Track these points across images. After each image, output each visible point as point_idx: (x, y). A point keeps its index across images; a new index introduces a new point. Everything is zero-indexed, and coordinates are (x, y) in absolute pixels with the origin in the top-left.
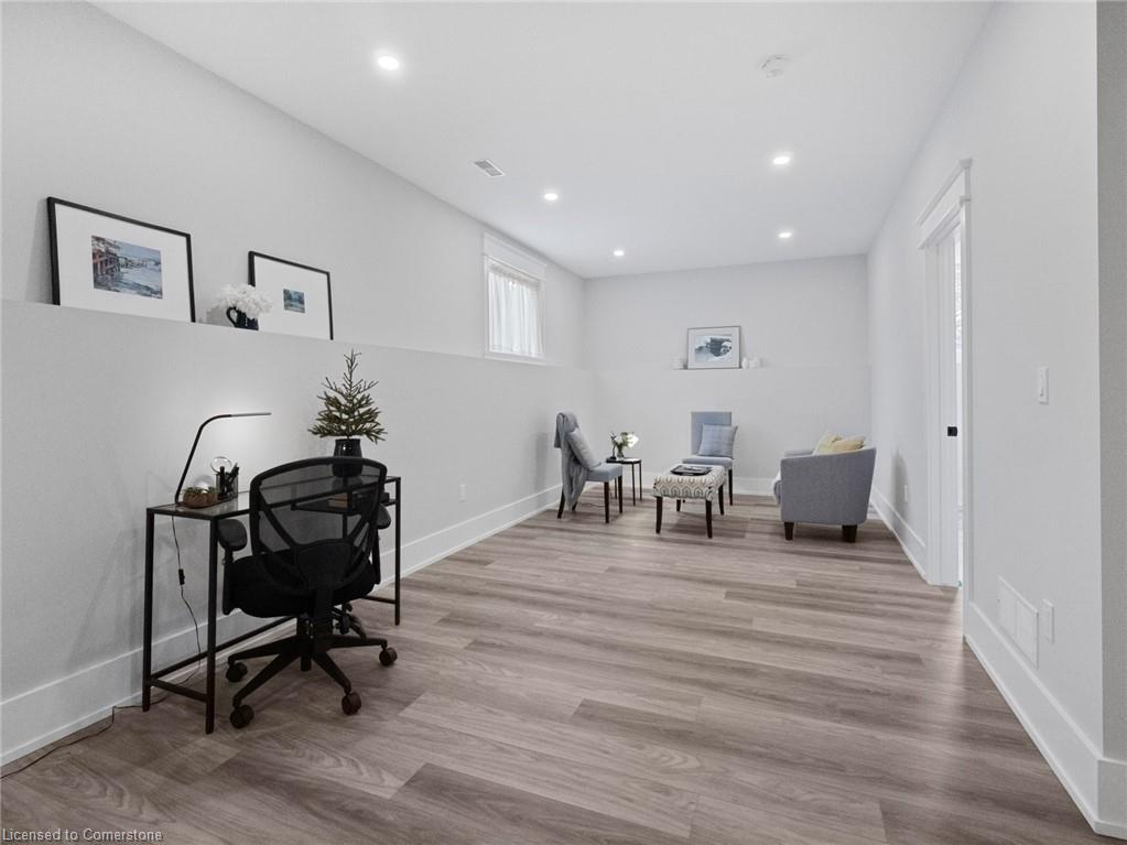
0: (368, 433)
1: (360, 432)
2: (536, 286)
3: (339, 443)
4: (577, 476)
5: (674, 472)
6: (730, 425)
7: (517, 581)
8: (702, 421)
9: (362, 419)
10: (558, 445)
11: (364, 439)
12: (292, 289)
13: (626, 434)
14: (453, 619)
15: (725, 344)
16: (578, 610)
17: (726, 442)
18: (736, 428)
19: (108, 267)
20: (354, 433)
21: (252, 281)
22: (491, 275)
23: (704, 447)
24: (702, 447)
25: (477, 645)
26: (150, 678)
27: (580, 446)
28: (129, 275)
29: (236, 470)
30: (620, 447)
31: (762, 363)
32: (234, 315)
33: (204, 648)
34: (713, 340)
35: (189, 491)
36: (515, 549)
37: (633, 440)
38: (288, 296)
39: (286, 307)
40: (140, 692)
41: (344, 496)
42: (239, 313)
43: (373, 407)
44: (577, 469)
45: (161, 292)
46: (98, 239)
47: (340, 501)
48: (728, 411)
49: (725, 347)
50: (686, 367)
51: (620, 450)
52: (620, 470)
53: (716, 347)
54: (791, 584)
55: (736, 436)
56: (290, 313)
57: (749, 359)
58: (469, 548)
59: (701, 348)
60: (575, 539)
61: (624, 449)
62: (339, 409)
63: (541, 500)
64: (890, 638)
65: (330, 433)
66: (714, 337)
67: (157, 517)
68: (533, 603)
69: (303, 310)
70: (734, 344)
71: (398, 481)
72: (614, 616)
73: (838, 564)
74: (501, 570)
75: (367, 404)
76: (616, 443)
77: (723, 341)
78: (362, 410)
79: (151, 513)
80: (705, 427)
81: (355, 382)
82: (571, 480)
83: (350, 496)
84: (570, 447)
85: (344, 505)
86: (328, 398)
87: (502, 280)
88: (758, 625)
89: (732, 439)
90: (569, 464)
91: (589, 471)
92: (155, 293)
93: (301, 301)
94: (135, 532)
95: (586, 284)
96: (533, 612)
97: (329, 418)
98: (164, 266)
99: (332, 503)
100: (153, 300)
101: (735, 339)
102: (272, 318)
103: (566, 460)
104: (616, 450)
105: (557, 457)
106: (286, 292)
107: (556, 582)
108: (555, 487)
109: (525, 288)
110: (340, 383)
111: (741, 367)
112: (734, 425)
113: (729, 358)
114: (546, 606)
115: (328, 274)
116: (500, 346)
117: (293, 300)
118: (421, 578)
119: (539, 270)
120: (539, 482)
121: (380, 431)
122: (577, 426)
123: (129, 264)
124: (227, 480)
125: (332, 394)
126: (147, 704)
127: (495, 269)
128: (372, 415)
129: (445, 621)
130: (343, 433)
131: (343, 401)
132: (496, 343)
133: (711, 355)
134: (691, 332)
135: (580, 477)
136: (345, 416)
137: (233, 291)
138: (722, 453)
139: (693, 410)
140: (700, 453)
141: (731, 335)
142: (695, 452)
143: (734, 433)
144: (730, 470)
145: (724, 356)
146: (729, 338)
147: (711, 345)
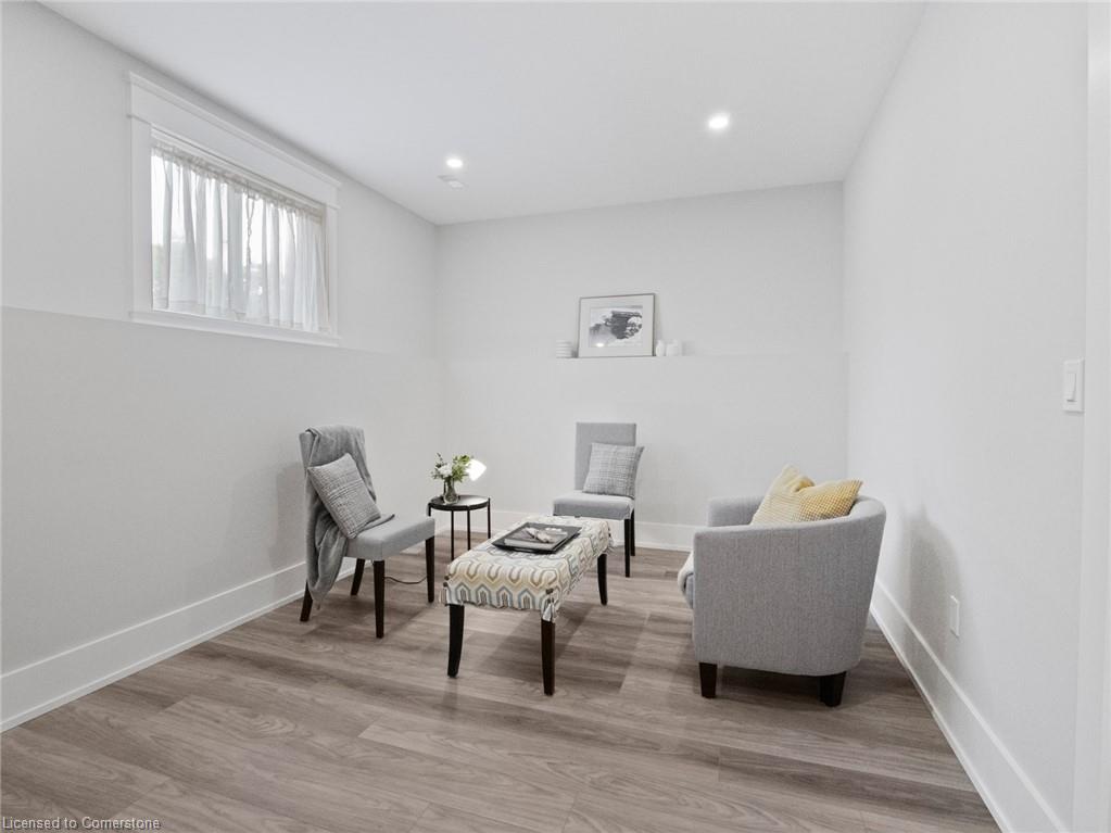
4: (327, 549)
5: (500, 546)
6: (634, 444)
8: (589, 436)
13: (464, 459)
15: (632, 320)
17: (624, 471)
18: (642, 450)
23: (591, 480)
24: (588, 479)
30: (450, 481)
31: (685, 350)
34: (616, 316)
37: (475, 470)
44: (329, 535)
48: (631, 422)
49: (633, 325)
50: (575, 355)
51: (451, 487)
53: (620, 325)
55: (641, 463)
57: (665, 343)
59: (597, 328)
66: (616, 310)
70: (645, 321)
76: (442, 475)
77: (628, 316)
80: (595, 447)
89: (634, 467)
91: (348, 538)
101: (647, 312)
111: (654, 355)
112: (639, 443)
113: (639, 341)
133: (614, 337)
134: (583, 301)
138: (618, 490)
139: (580, 421)
140: (585, 488)
141: (640, 307)
142: (580, 486)
143: (638, 457)
144: (626, 521)
145: (630, 339)
146: (639, 311)
147: (613, 322)
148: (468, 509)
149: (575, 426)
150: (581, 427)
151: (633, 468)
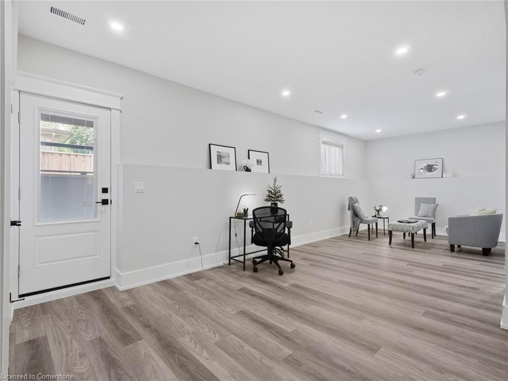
0: (280, 201)
1: (277, 201)
2: (342, 147)
3: (272, 203)
4: (356, 222)
5: (399, 222)
6: (435, 203)
7: (328, 253)
8: (419, 201)
9: (278, 197)
10: (349, 209)
11: (279, 203)
12: (259, 159)
13: (381, 206)
14: (305, 259)
15: (434, 166)
16: (346, 262)
17: (432, 211)
18: (438, 205)
19: (220, 158)
20: (276, 201)
21: (249, 158)
22: (323, 145)
23: (420, 213)
24: (419, 213)
25: (312, 265)
26: (230, 258)
27: (358, 210)
28: (223, 160)
29: (248, 209)
30: (378, 211)
31: (454, 175)
32: (245, 168)
33: (243, 253)
34: (428, 165)
35: (238, 213)
36: (329, 244)
37: (385, 209)
38: (258, 161)
39: (257, 164)
40: (228, 261)
41: (274, 218)
42: (247, 167)
43: (281, 193)
44: (357, 218)
45: (229, 163)
46: (218, 152)
47: (272, 219)
48: (434, 197)
49: (435, 168)
50: (414, 178)
51: (378, 213)
52: (377, 220)
53: (430, 168)
54: (440, 265)
55: (437, 209)
56: (259, 166)
57: (447, 174)
58: (313, 243)
59: (422, 169)
60: (354, 244)
61: (380, 212)
62: (272, 194)
63: (343, 230)
64: (471, 283)
65: (269, 201)
66: (428, 163)
67: (232, 219)
68: (332, 258)
69: (261, 165)
70: (439, 167)
71: (288, 215)
72: (360, 264)
73: (470, 261)
74: (322, 249)
75: (280, 192)
76: (376, 210)
77: (433, 165)
78: (278, 194)
79: (230, 218)
80: (421, 204)
81: (276, 185)
82: (354, 223)
83: (275, 218)
84: (354, 210)
85: (274, 221)
86: (269, 191)
87: (327, 147)
88: (414, 273)
90: (353, 216)
91: (361, 220)
92: (229, 164)
93: (261, 162)
94: (226, 223)
95: (366, 143)
96: (331, 260)
97: (269, 196)
98: (230, 156)
99: (270, 220)
100: (228, 166)
101: (440, 164)
102: (255, 168)
103: (352, 215)
104: (377, 212)
105: (349, 214)
106: (257, 160)
107: (341, 254)
108: (348, 226)
109: (337, 148)
110: (272, 186)
111: (442, 177)
112: (437, 203)
113: (436, 173)
114: (336, 259)
115: (268, 153)
116: (326, 172)
117: (259, 162)
118: (296, 248)
119: (342, 141)
120: (342, 223)
121: (283, 200)
122: (357, 202)
123: (223, 157)
124: (246, 211)
125: (270, 189)
126: (230, 264)
127: (324, 143)
128: (281, 196)
129: (302, 259)
130: (273, 201)
131: (273, 191)
132: (324, 170)
134: (417, 161)
135: (358, 222)
136: (273, 196)
137: (245, 162)
138: (430, 216)
139: (416, 197)
140: (419, 215)
141: (437, 162)
142: (416, 215)
143: (436, 207)
144: (432, 224)
145: (434, 172)
146: (437, 164)
147: (427, 167)
148: (384, 218)
149: (414, 199)
150: (417, 199)
151: (435, 210)
